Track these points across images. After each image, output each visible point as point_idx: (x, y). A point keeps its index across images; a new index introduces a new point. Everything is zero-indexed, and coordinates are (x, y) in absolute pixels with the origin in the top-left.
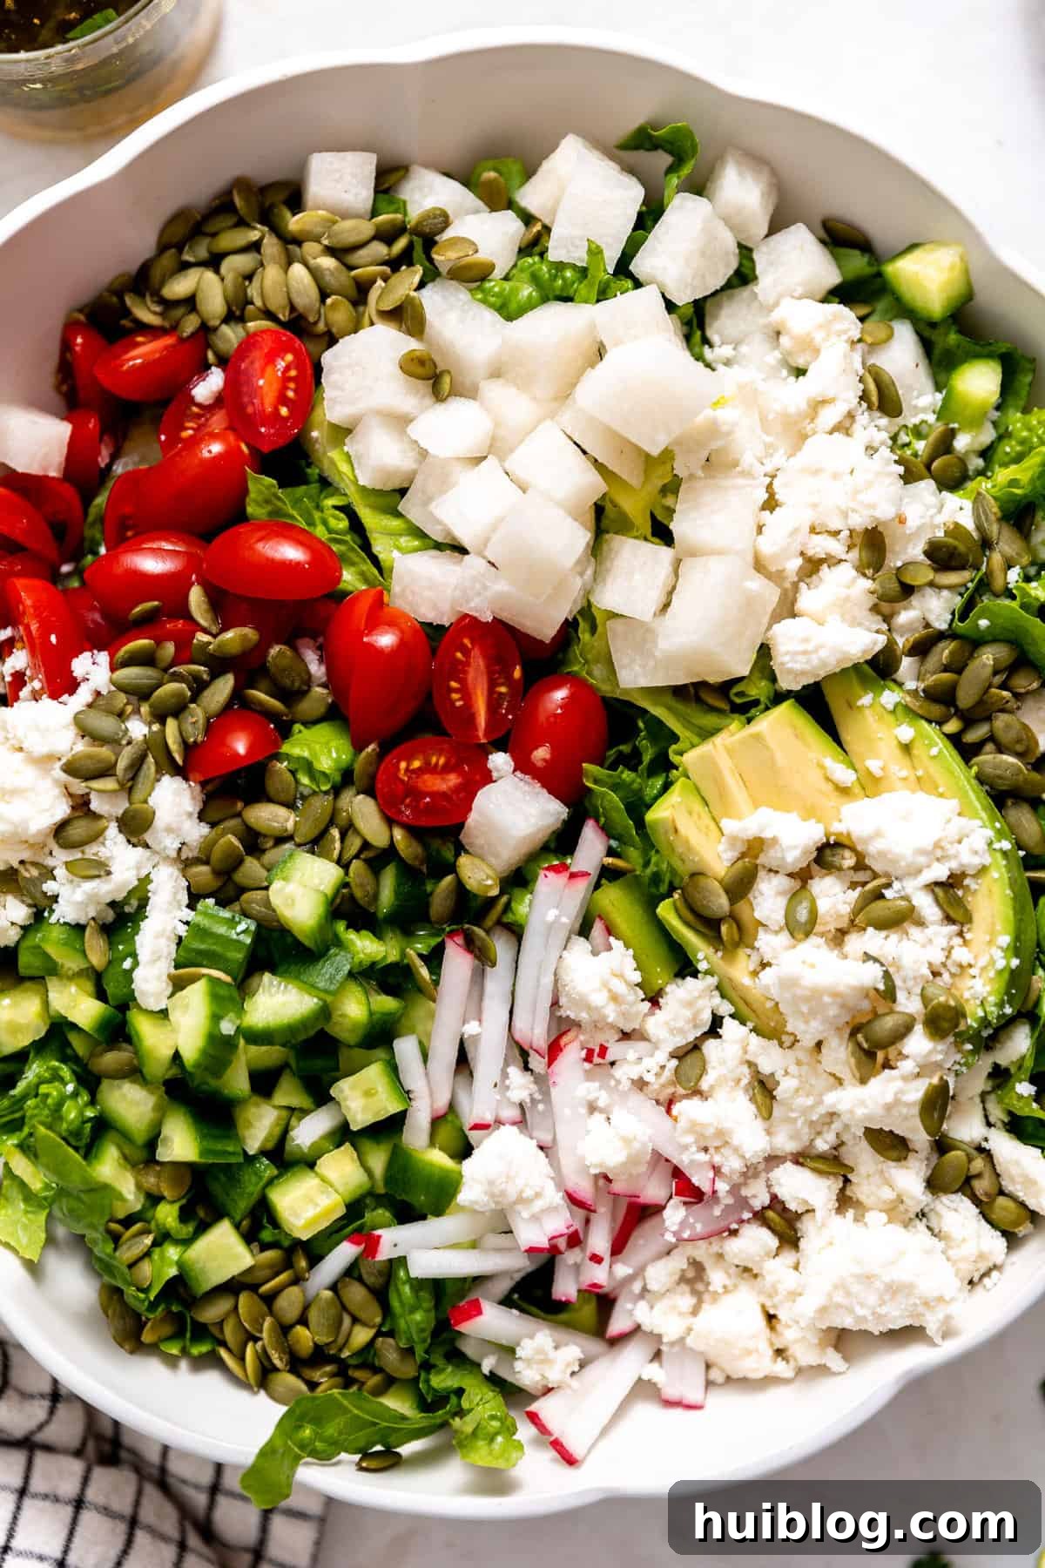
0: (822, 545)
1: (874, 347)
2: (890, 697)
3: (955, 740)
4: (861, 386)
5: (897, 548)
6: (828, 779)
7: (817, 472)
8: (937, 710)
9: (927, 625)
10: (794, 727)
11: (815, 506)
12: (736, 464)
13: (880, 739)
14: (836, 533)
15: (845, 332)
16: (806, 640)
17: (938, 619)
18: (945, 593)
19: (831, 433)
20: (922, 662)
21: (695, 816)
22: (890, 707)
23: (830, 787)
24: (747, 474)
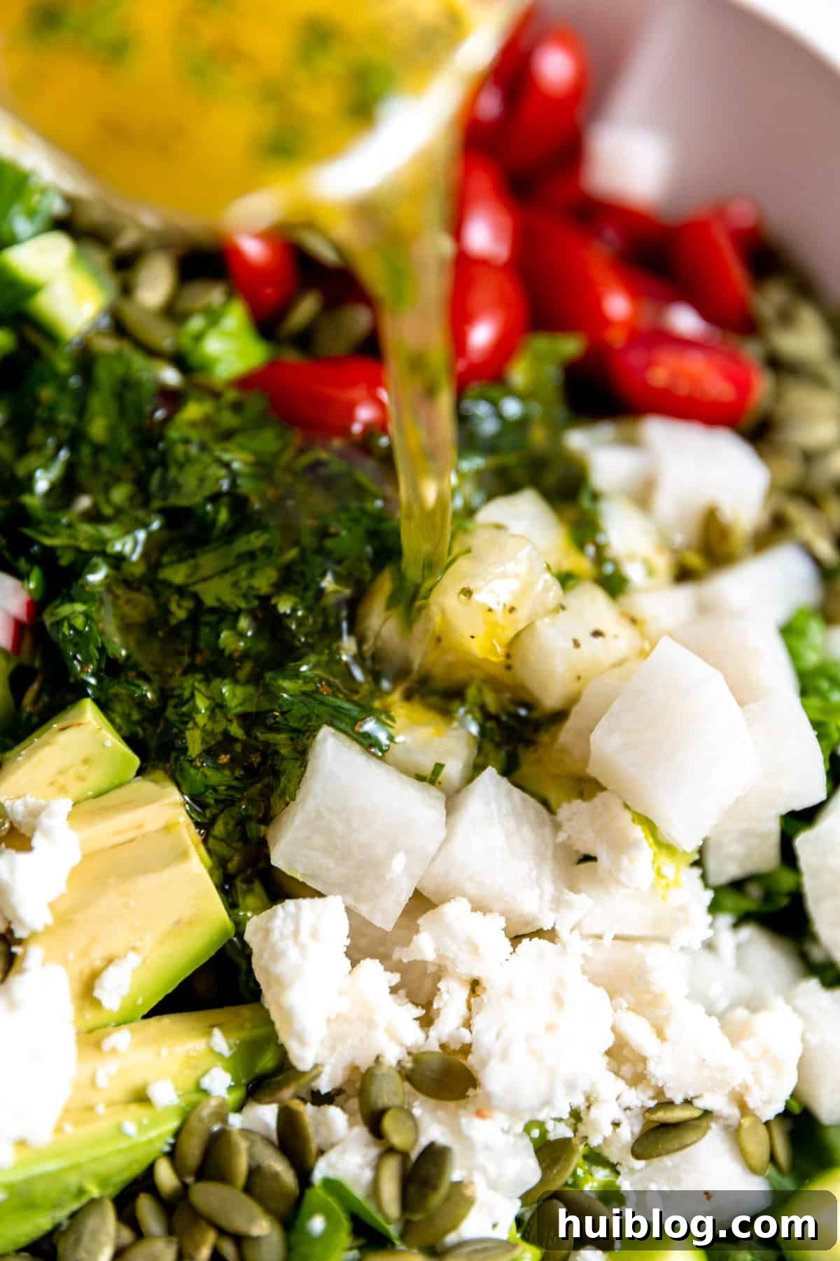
0: (452, 1000)
1: (734, 1134)
2: (220, 1083)
3: (145, 1181)
4: (678, 1100)
5: (440, 1113)
6: (110, 961)
7: (558, 1000)
8: (193, 1150)
9: (321, 1152)
10: (191, 922)
11: (509, 994)
12: (573, 888)
13: (159, 1054)
14: (467, 1024)
15: (758, 1081)
16: (314, 935)
17: (331, 1166)
18: (368, 1174)
19: (613, 1029)
20: (267, 1140)
21: (82, 769)
22: (206, 1083)
23: (98, 963)
24: (558, 903)
